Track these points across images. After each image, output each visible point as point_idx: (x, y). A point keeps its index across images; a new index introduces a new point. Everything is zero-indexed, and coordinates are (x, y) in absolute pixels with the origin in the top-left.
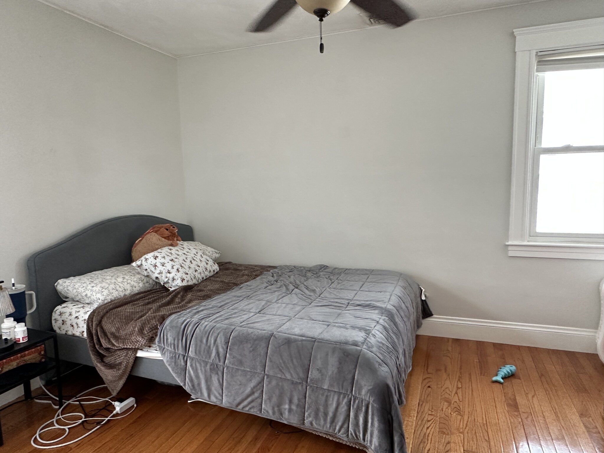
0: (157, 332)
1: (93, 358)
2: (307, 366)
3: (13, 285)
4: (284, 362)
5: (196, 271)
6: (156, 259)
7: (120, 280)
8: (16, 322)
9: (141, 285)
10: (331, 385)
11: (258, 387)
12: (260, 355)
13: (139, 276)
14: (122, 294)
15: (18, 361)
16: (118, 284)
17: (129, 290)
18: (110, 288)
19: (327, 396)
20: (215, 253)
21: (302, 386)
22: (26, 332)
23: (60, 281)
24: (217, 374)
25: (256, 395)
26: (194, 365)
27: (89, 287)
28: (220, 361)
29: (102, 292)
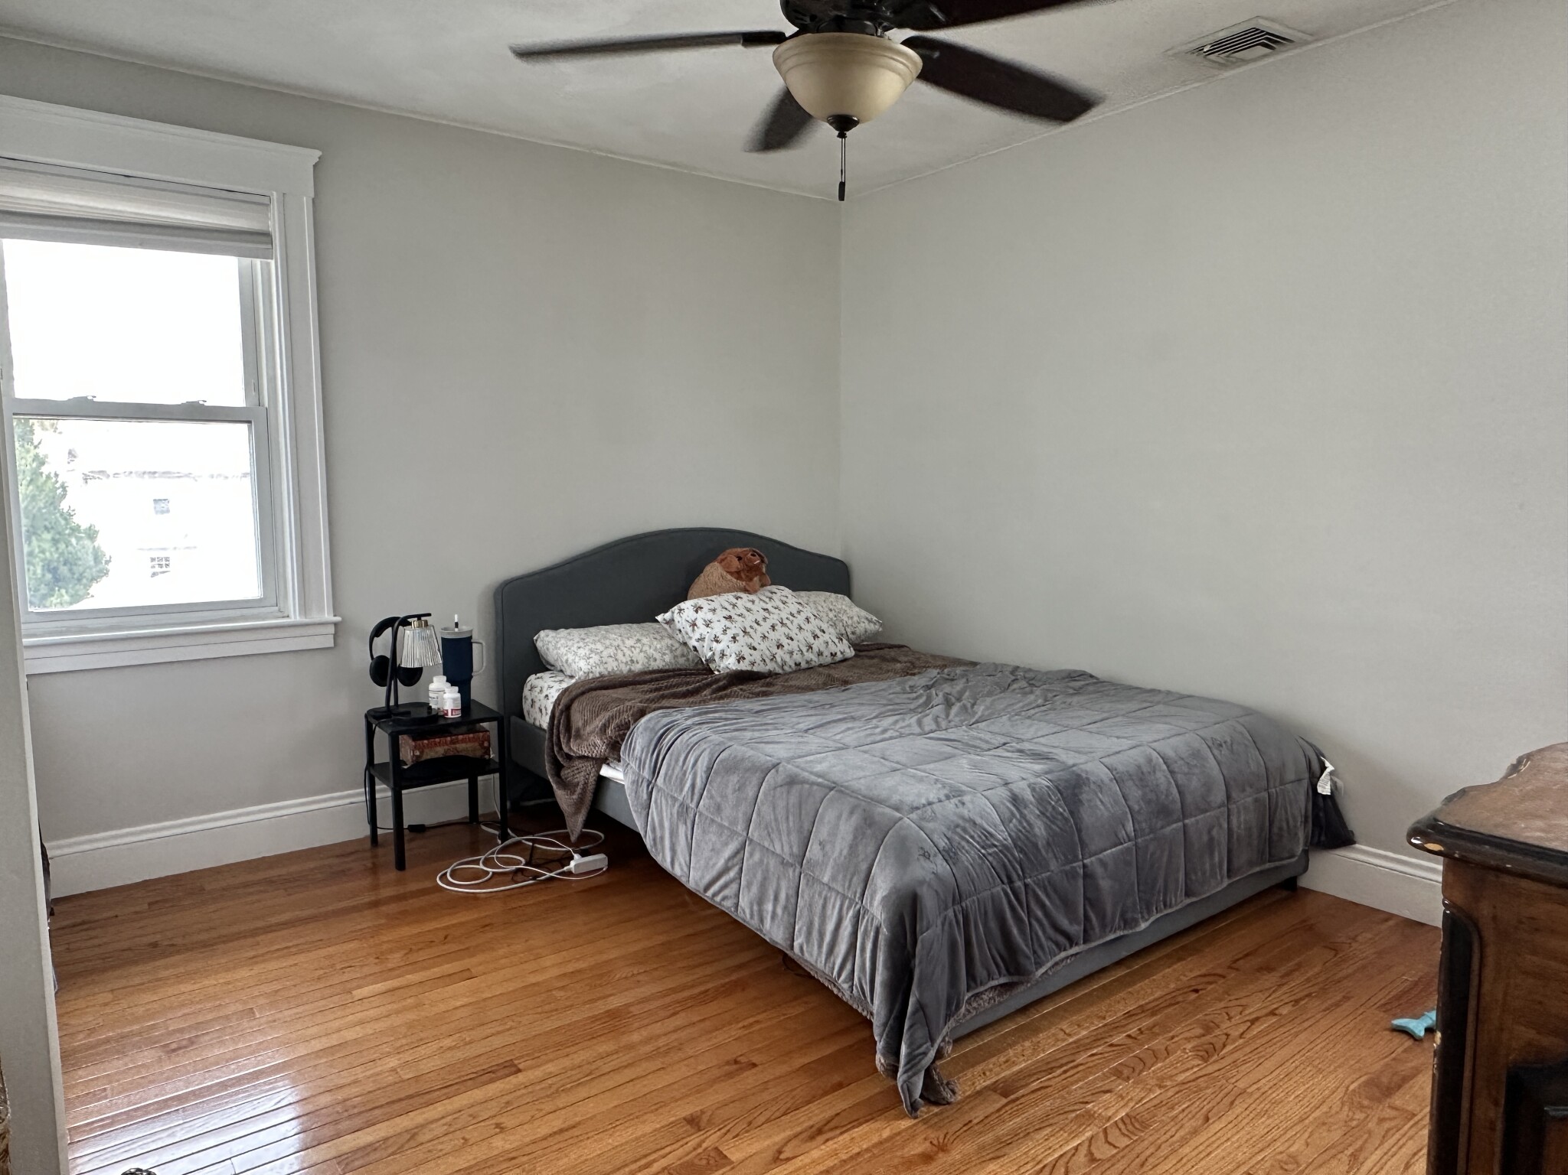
0: (625, 734)
1: (548, 766)
2: (806, 833)
3: (457, 625)
4: (776, 820)
5: (780, 646)
6: (697, 611)
7: (630, 643)
8: (449, 684)
9: (667, 658)
10: (834, 878)
11: (736, 860)
12: (746, 799)
13: (670, 642)
14: (625, 669)
15: (446, 747)
16: (624, 648)
17: (640, 663)
18: (605, 654)
19: (825, 899)
20: (866, 622)
21: (794, 871)
22: (460, 702)
23: (542, 633)
24: (686, 824)
25: (732, 874)
26: (659, 801)
27: (574, 648)
28: (692, 800)
29: (589, 658)
